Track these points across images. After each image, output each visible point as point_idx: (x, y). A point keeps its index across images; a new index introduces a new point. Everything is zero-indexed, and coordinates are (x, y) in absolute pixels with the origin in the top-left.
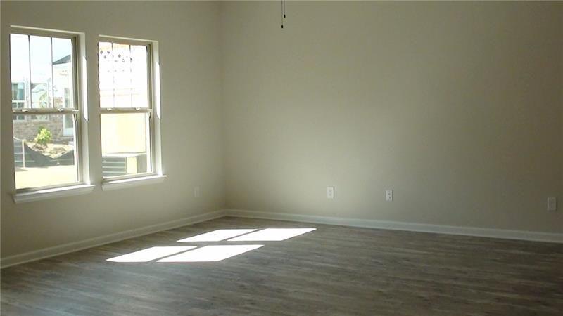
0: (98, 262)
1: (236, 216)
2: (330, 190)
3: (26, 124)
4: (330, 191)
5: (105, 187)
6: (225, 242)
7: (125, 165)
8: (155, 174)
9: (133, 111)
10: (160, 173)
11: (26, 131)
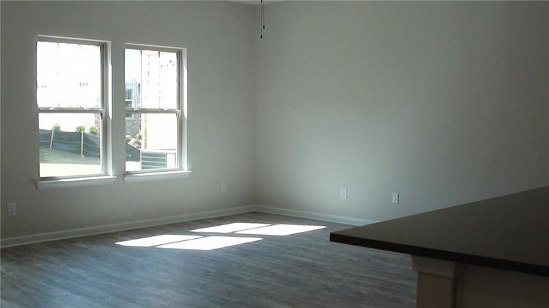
0: (107, 245)
1: (264, 211)
2: (343, 190)
3: (133, 122)
4: (344, 192)
5: (127, 179)
6: (232, 234)
7: (165, 160)
8: (181, 169)
9: (161, 111)
10: (186, 169)
11: (133, 128)
